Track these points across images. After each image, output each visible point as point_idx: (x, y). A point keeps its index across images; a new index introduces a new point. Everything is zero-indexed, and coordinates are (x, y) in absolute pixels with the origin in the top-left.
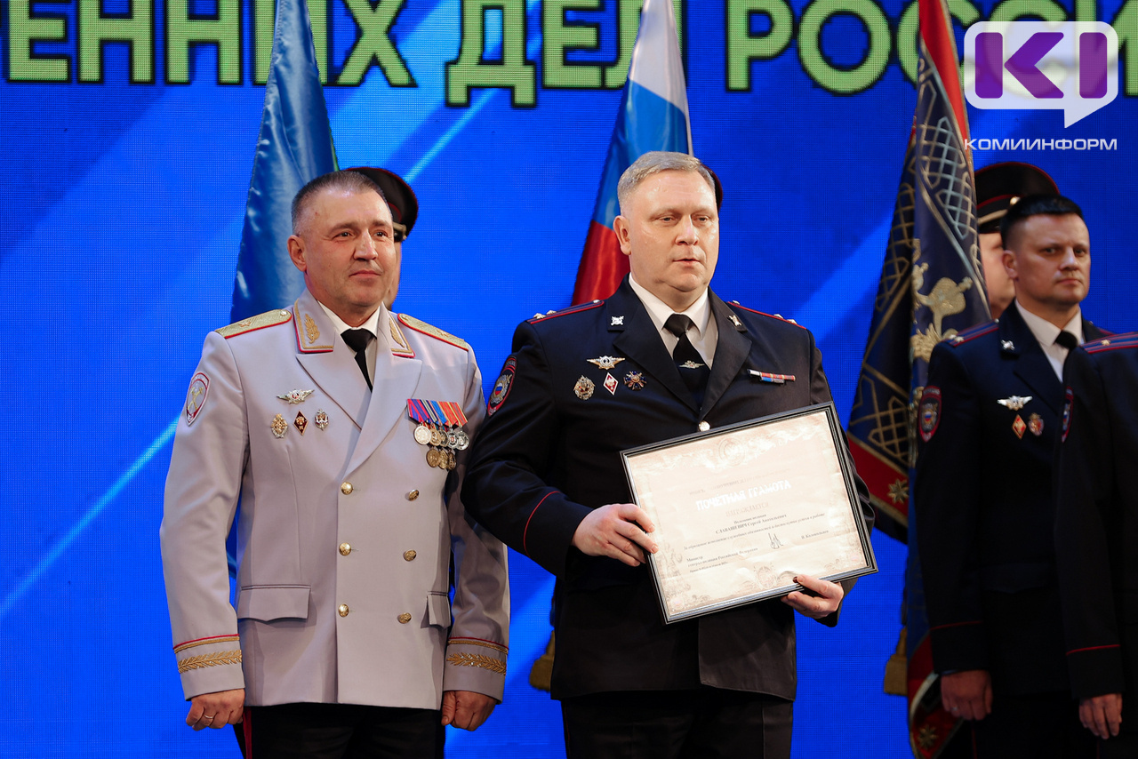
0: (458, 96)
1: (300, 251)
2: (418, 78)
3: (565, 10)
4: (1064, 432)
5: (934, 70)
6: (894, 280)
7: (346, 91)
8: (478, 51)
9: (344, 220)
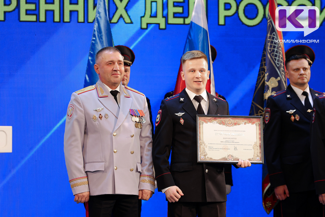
0: (144, 26)
1: (98, 68)
2: (133, 21)
3: (174, 2)
4: (313, 120)
6: (261, 78)
7: (113, 24)
8: (150, 14)
9: (110, 60)
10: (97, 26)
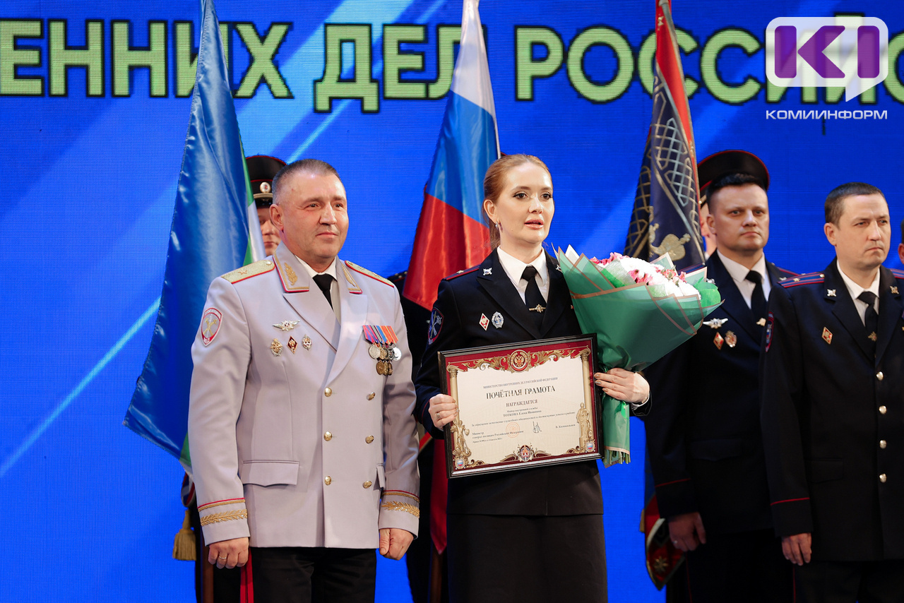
0: (323, 104)
1: (278, 216)
2: (294, 93)
3: (400, 42)
4: (767, 345)
5: (665, 84)
7: (242, 101)
8: (337, 72)
9: (313, 196)
10: (199, 106)
